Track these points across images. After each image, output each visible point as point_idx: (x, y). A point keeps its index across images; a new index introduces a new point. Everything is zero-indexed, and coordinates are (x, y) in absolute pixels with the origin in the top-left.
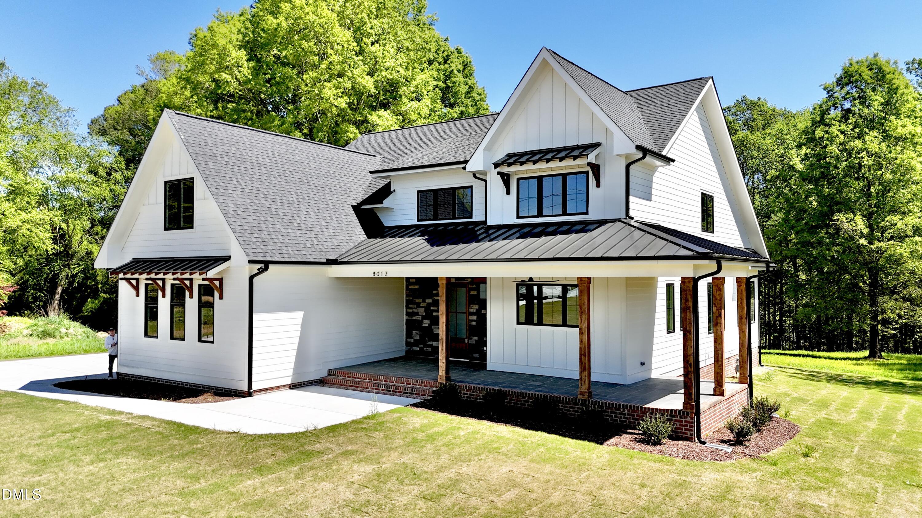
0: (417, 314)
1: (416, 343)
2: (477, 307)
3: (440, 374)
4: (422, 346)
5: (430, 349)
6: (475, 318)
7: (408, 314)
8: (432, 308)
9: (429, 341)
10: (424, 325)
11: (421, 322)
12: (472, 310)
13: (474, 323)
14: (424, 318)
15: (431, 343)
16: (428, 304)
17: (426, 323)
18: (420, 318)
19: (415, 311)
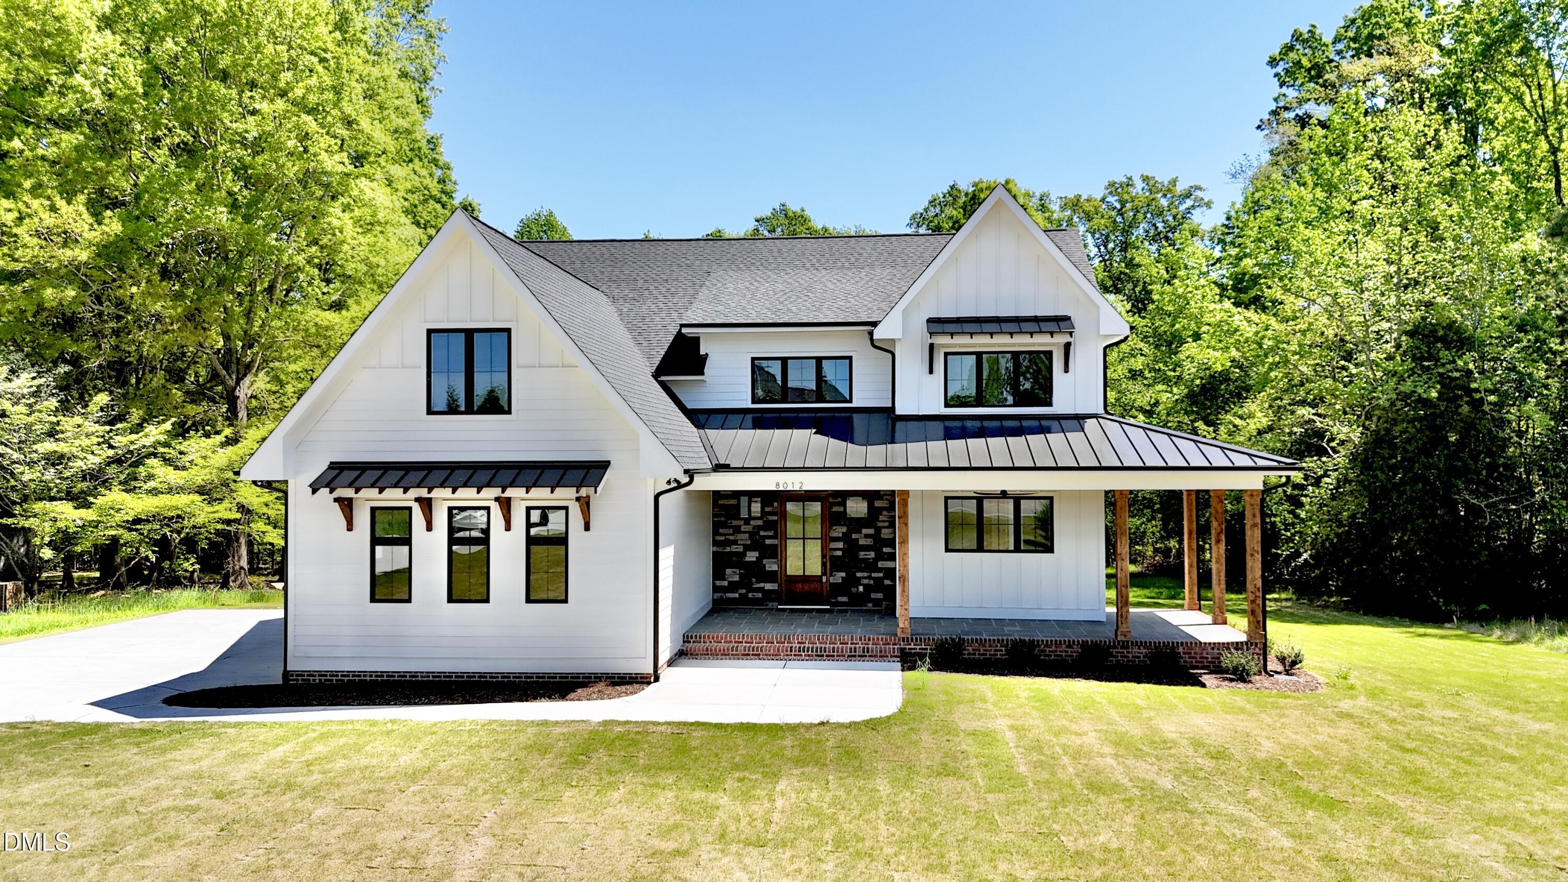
0: (735, 542)
1: (733, 587)
2: (844, 529)
3: (901, 625)
4: (744, 591)
5: (760, 595)
6: (840, 545)
7: (715, 543)
8: (762, 533)
9: (758, 582)
10: (747, 559)
11: (743, 554)
12: (835, 534)
13: (839, 553)
14: (747, 548)
15: (762, 585)
16: (754, 527)
17: (752, 556)
18: (741, 549)
19: (731, 538)
